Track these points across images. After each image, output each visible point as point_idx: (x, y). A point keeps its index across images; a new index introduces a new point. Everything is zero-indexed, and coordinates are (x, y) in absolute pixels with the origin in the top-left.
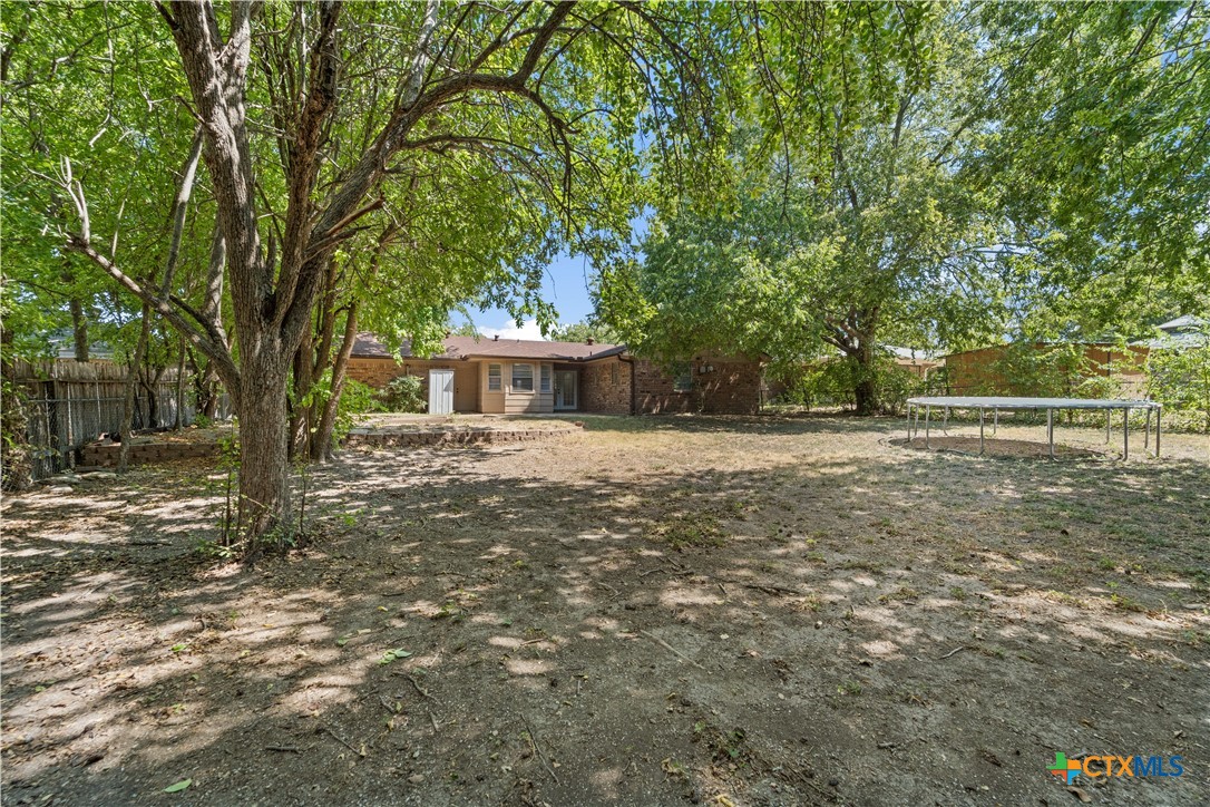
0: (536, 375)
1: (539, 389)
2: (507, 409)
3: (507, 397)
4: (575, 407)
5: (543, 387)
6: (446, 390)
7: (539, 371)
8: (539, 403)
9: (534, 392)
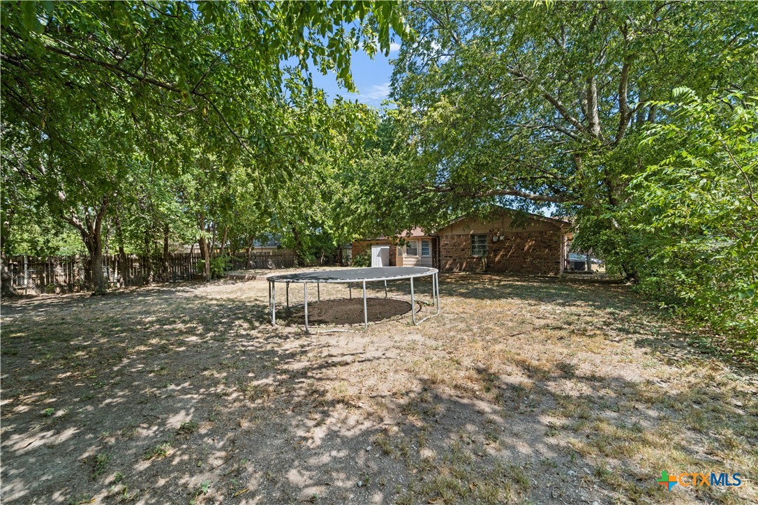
1: (420, 255)
3: (404, 259)
5: (423, 253)
6: (378, 256)
7: (420, 244)
9: (418, 256)
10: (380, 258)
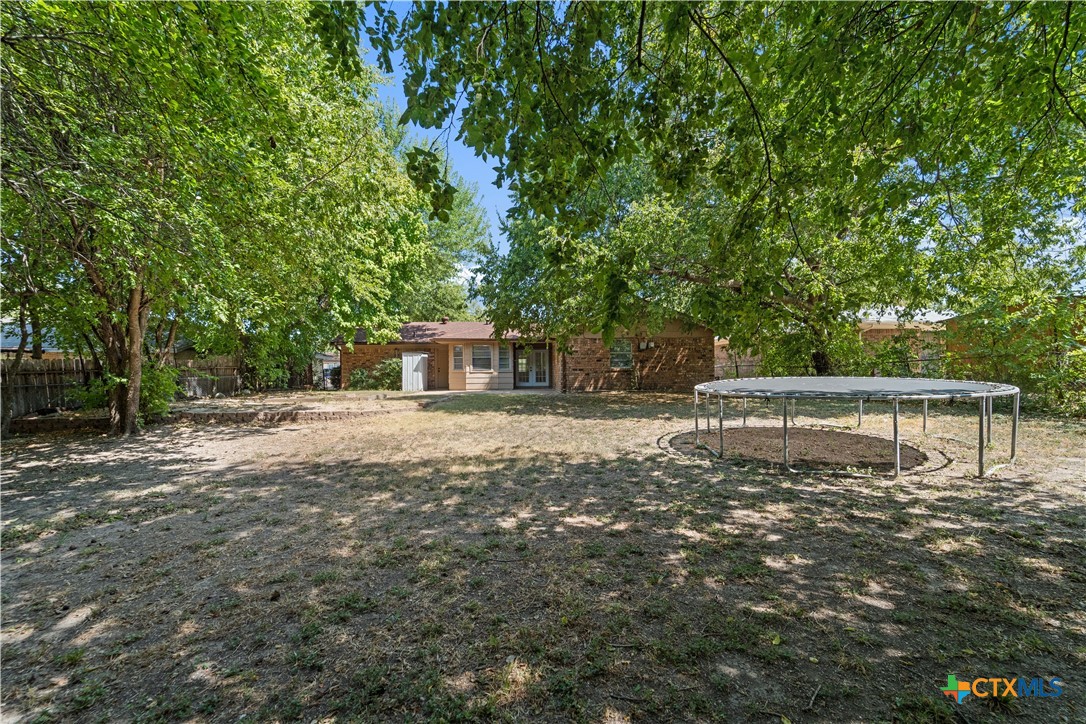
0: (495, 356)
1: (497, 367)
2: (467, 387)
3: (468, 375)
4: (547, 384)
5: (501, 366)
7: (497, 352)
8: (497, 381)
9: (492, 370)
10: (420, 374)
